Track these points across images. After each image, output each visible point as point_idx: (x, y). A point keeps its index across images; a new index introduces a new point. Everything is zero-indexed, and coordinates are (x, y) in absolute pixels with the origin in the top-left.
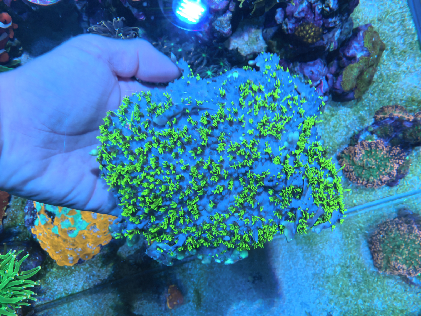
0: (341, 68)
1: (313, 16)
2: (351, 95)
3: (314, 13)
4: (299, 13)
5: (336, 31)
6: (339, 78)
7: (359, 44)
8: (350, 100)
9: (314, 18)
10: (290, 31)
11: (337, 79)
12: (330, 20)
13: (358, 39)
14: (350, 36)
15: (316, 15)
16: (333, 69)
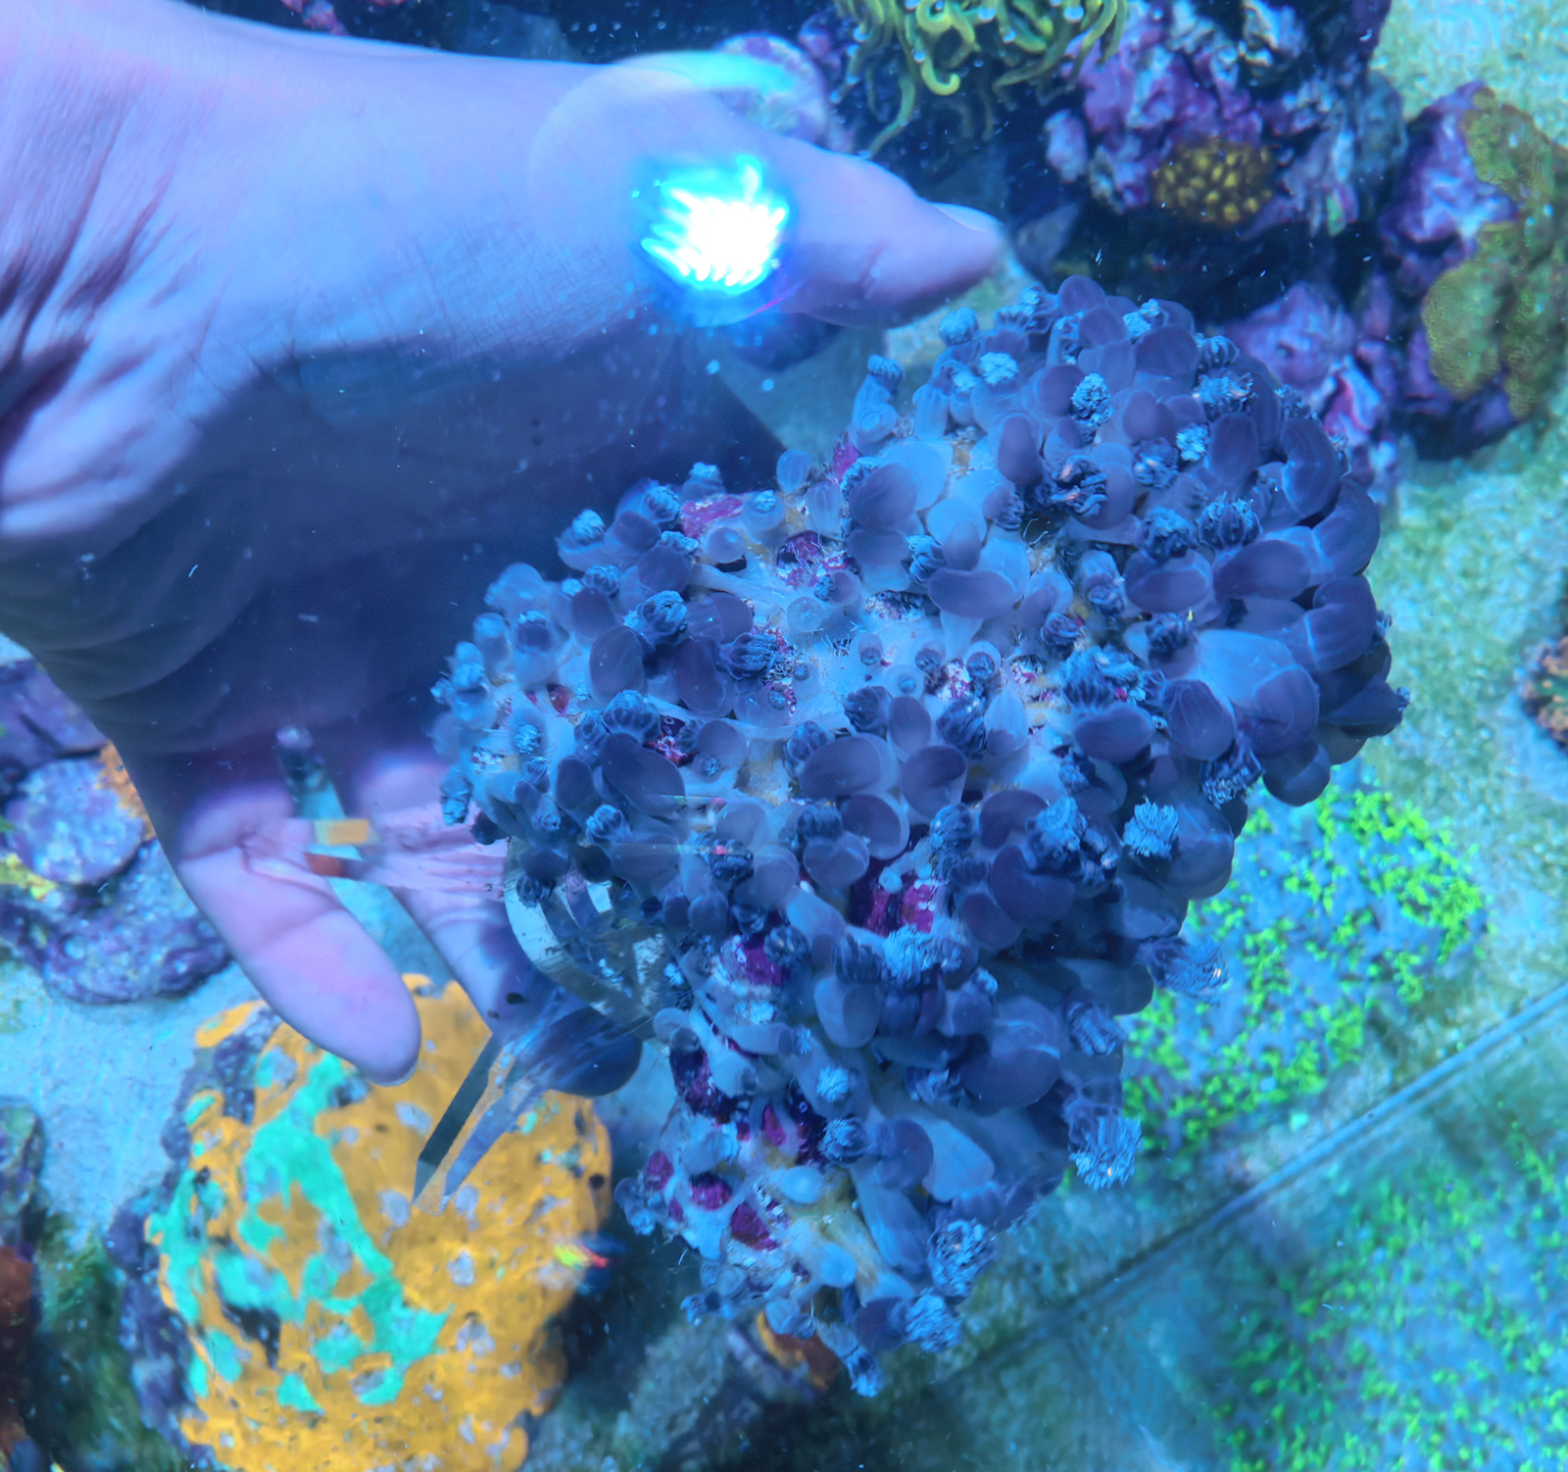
0: (1409, 300)
2: (1493, 412)
6: (1416, 349)
7: (1454, 174)
8: (1496, 436)
10: (1130, 199)
11: (1407, 356)
12: (1289, 103)
13: (1444, 156)
14: (1400, 151)
16: (1379, 316)
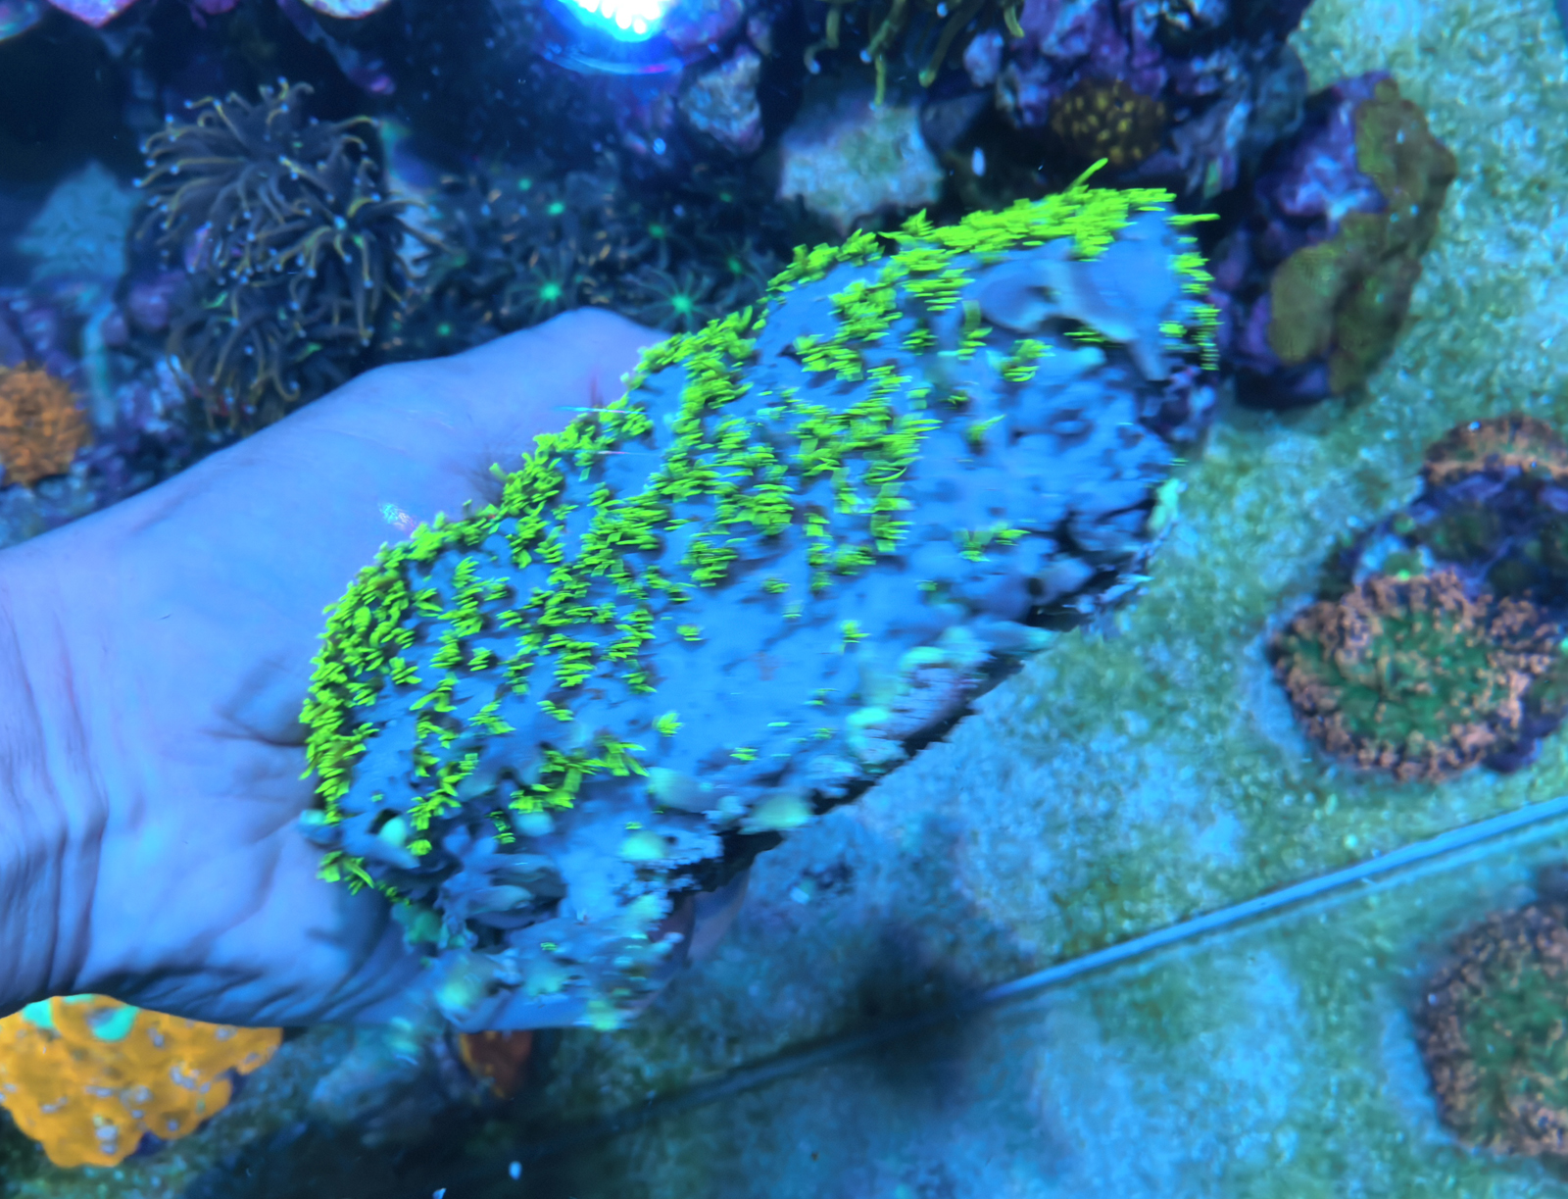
1: (1124, 50)
3: (1129, 39)
4: (1063, 40)
5: (1227, 111)
7: (1337, 158)
9: (1129, 58)
12: (1197, 66)
15: (1138, 46)
